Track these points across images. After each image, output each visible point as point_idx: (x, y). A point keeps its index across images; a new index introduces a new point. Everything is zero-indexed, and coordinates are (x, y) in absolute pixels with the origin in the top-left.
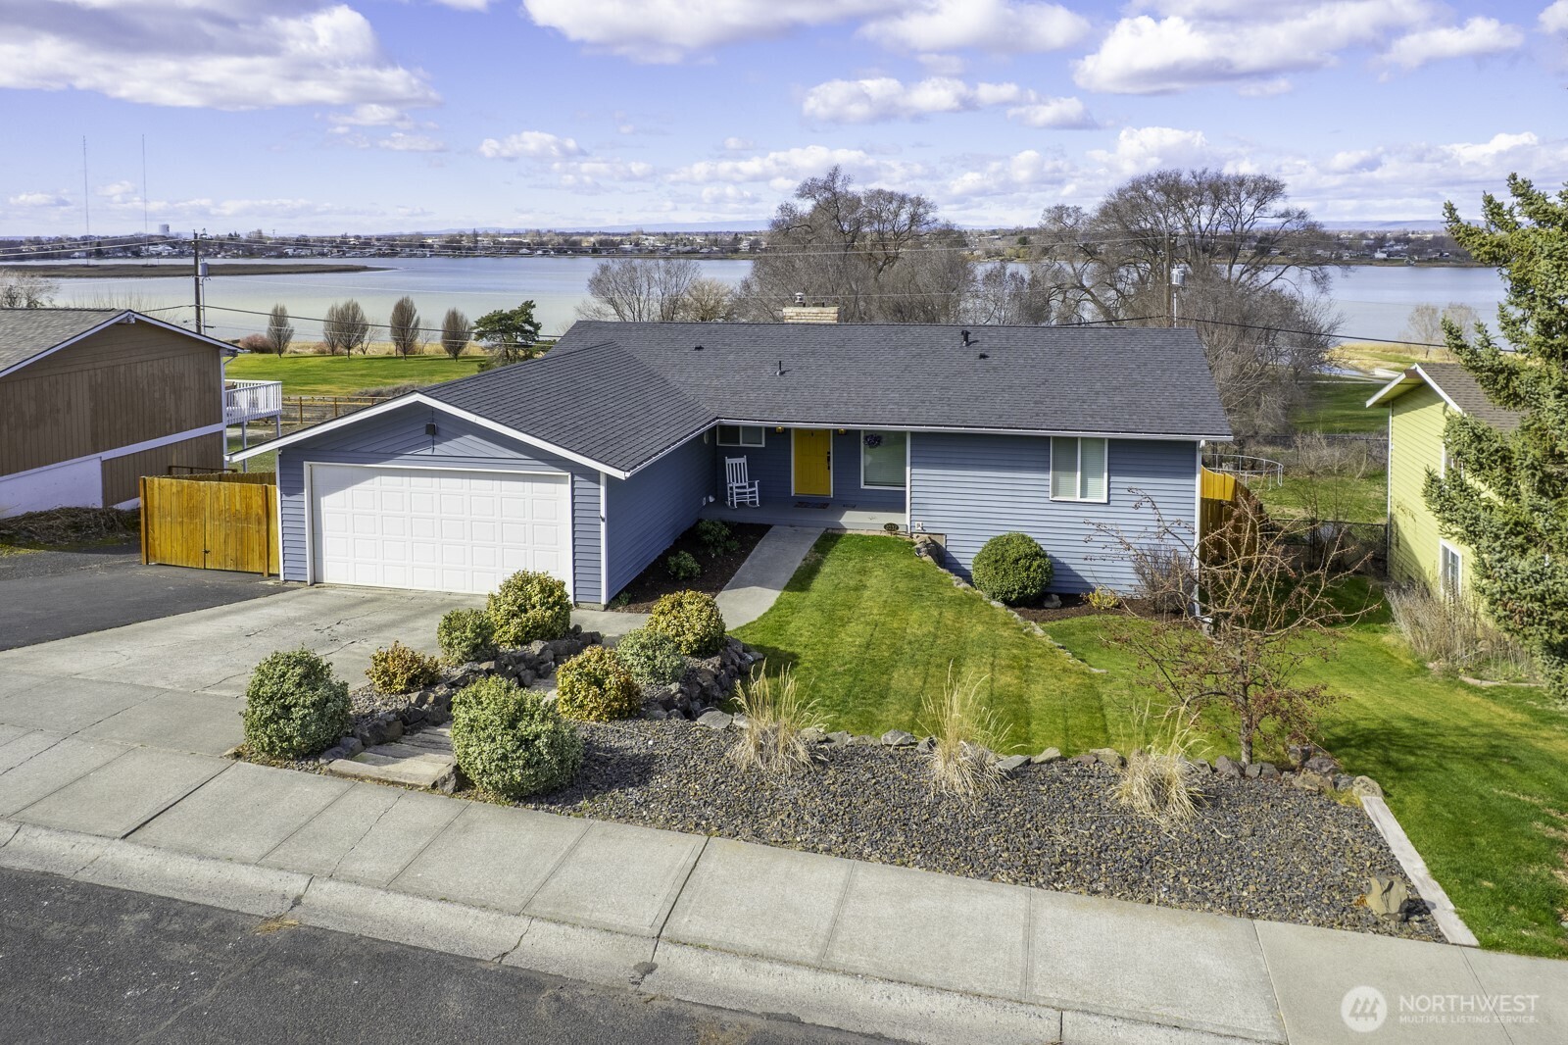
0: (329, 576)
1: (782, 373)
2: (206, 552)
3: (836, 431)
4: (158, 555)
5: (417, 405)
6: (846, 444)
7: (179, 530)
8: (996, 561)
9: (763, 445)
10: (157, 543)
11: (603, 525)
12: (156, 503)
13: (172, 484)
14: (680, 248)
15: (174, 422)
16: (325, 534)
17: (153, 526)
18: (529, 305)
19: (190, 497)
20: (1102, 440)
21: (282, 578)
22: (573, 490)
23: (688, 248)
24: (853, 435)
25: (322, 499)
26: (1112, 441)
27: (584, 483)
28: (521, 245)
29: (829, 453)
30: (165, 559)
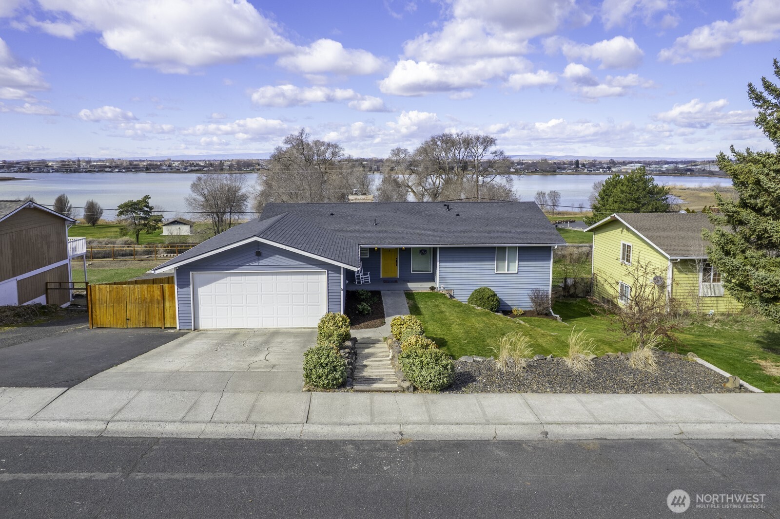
0: (202, 325)
1: (376, 225)
2: (128, 319)
4: (99, 323)
6: (405, 254)
7: (111, 310)
8: (480, 299)
9: (368, 257)
10: (98, 317)
11: (342, 292)
12: (98, 297)
13: (106, 287)
14: (193, 168)
15: (47, 259)
16: (200, 306)
17: (95, 308)
18: (147, 197)
19: (117, 293)
20: (515, 247)
21: (178, 328)
22: (328, 277)
23: (197, 168)
24: (408, 250)
25: (199, 289)
26: (520, 248)
27: (332, 274)
28: (106, 167)
29: (397, 259)
30: (103, 325)
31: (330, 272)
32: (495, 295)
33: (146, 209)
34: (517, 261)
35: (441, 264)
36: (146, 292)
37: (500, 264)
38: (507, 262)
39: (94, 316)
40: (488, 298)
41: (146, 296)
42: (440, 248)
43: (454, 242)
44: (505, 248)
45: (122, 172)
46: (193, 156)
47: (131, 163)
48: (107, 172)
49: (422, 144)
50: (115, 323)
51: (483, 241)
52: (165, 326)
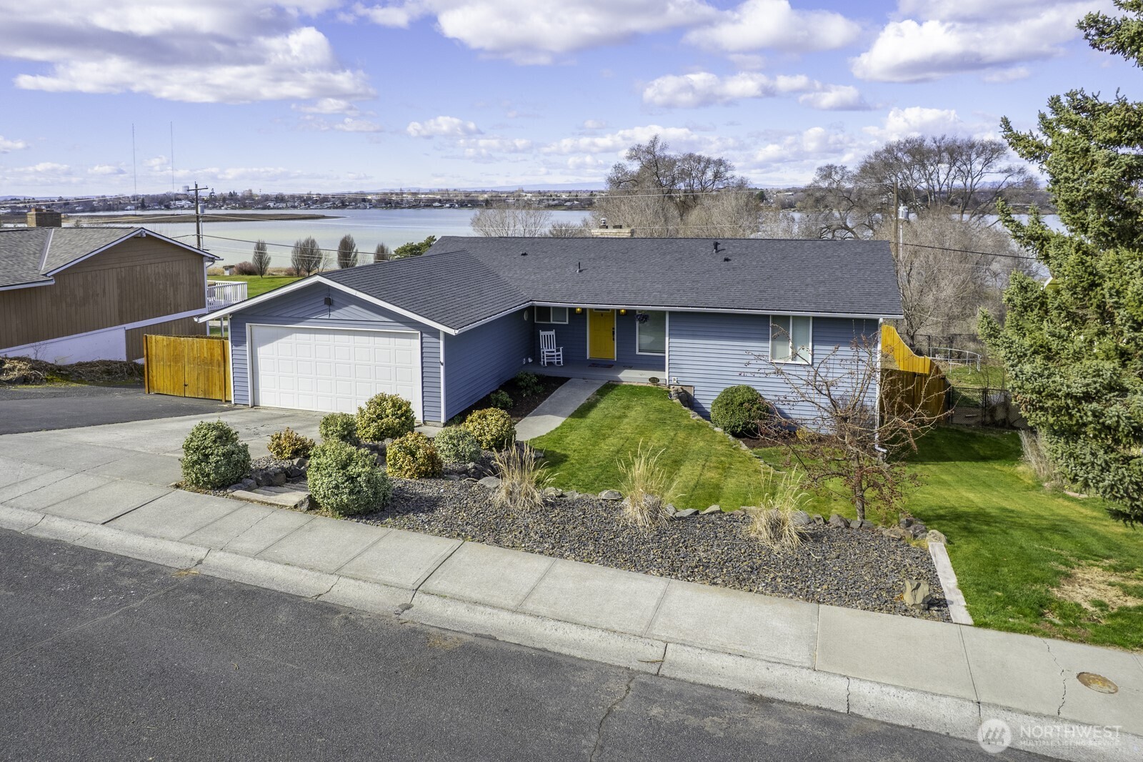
0: (264, 401)
1: (580, 271)
2: (185, 385)
3: (618, 311)
4: (155, 388)
5: (318, 284)
6: (628, 321)
7: (168, 371)
9: (567, 323)
10: (155, 379)
11: (442, 368)
12: (154, 352)
13: (163, 340)
14: (550, 202)
15: (172, 306)
16: (261, 372)
17: (152, 366)
19: (175, 348)
20: (808, 318)
21: (233, 402)
22: (422, 343)
23: (556, 202)
24: (630, 314)
25: (258, 349)
26: (815, 318)
27: (428, 339)
29: (614, 329)
30: (159, 390)
31: (424, 335)
32: (759, 397)
34: (810, 344)
35: (672, 340)
36: (205, 349)
37: (778, 348)
38: (791, 342)
39: (150, 377)
41: (205, 355)
42: (671, 313)
44: (788, 317)
45: (454, 207)
47: (467, 194)
48: (435, 207)
50: (172, 388)
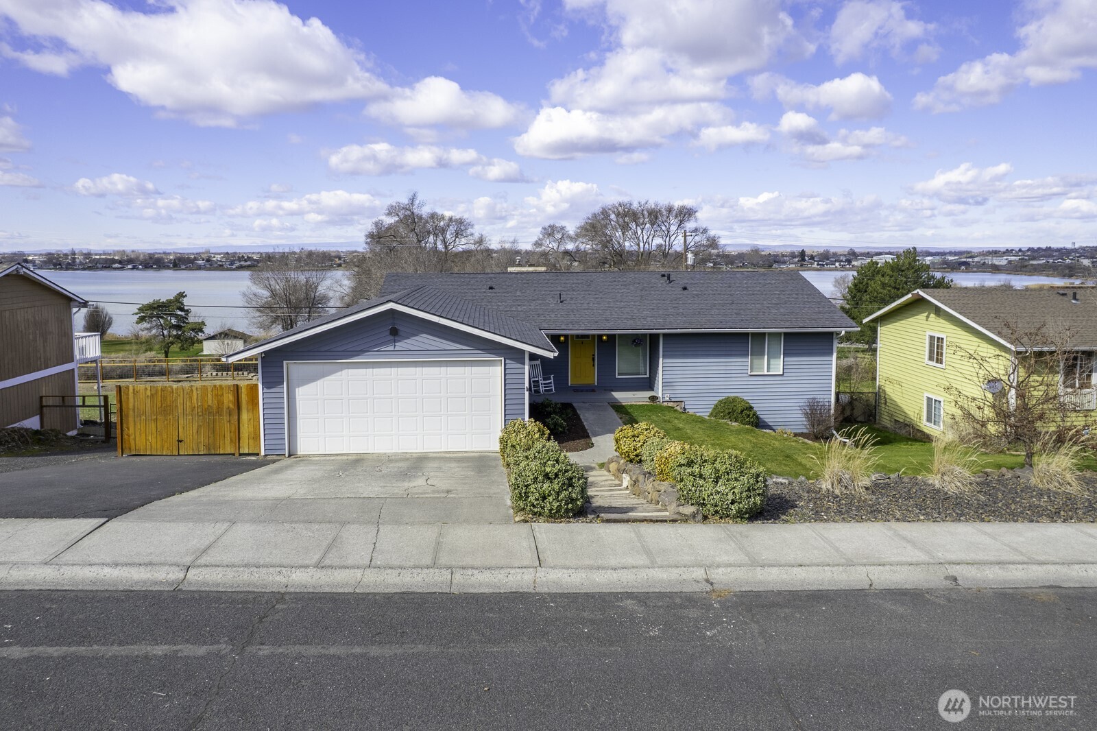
0: (303, 448)
1: (561, 302)
2: (180, 441)
4: (133, 447)
6: (607, 345)
7: (153, 426)
8: (729, 413)
10: (132, 437)
11: (527, 393)
12: (131, 405)
14: (243, 263)
16: (299, 416)
17: (128, 424)
18: (182, 295)
19: (164, 398)
20: (780, 334)
21: (263, 454)
22: (505, 370)
23: (249, 263)
24: (612, 338)
25: (297, 390)
26: (786, 334)
27: (513, 365)
28: (114, 261)
29: (594, 355)
30: (139, 450)
31: (507, 361)
32: (751, 408)
33: (179, 313)
34: (782, 356)
35: (665, 361)
36: (210, 396)
37: (756, 362)
38: (766, 357)
39: (125, 436)
40: (742, 412)
41: (210, 403)
42: (665, 335)
43: (685, 326)
44: (764, 334)
45: (138, 269)
46: (242, 246)
47: (151, 256)
48: (115, 269)
49: (589, 218)
50: (158, 447)
51: (730, 324)
52: (241, 452)
